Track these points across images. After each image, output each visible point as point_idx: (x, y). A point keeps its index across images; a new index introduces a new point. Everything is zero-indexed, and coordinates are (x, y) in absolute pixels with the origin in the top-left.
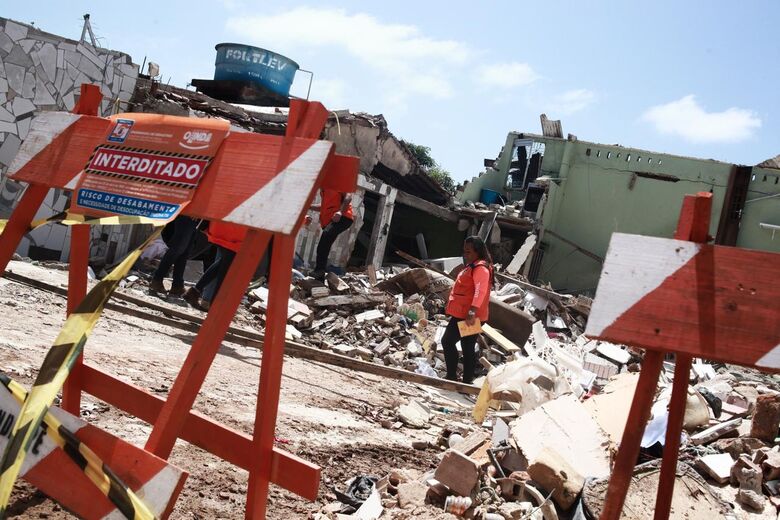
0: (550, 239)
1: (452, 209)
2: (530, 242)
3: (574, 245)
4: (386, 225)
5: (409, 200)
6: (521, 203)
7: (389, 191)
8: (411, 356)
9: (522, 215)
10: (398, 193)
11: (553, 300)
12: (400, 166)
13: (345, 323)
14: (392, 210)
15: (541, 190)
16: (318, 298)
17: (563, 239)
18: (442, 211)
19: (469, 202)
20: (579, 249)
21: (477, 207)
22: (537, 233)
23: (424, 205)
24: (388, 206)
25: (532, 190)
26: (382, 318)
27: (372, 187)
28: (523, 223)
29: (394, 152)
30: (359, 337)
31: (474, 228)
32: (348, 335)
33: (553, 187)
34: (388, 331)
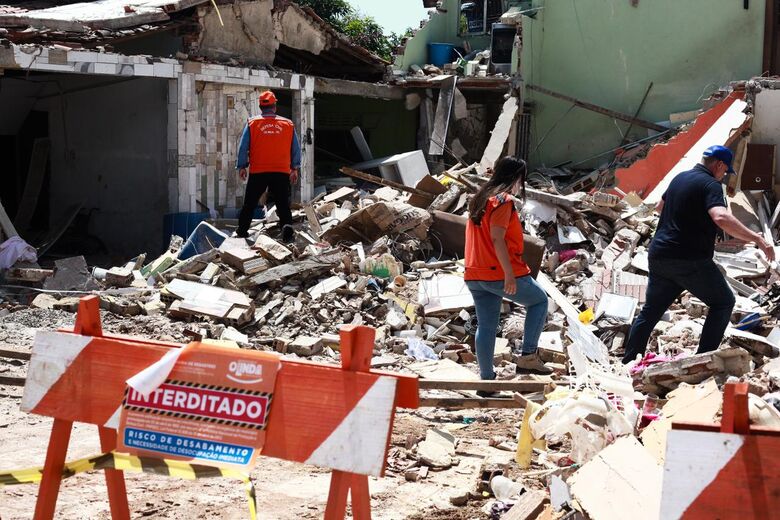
0: (537, 96)
1: (393, 83)
2: (510, 109)
3: (571, 100)
4: (309, 129)
5: (332, 87)
6: (487, 53)
7: (303, 83)
8: (393, 331)
9: (491, 71)
10: (316, 82)
11: (562, 206)
12: (311, 42)
13: (298, 306)
14: (312, 107)
15: (512, 31)
16: (253, 275)
17: (554, 94)
18: (380, 89)
19: (415, 67)
20: (580, 104)
21: (427, 72)
22: (517, 94)
23: (355, 88)
24: (306, 103)
25: (497, 32)
26: (344, 287)
27: (279, 83)
28: (496, 83)
29: (299, 25)
30: (321, 320)
31: (428, 103)
32: (305, 320)
33: (526, 23)
34: (356, 303)
